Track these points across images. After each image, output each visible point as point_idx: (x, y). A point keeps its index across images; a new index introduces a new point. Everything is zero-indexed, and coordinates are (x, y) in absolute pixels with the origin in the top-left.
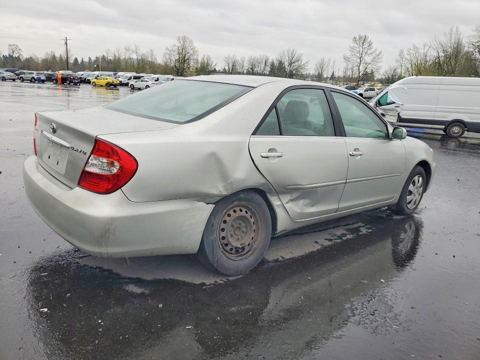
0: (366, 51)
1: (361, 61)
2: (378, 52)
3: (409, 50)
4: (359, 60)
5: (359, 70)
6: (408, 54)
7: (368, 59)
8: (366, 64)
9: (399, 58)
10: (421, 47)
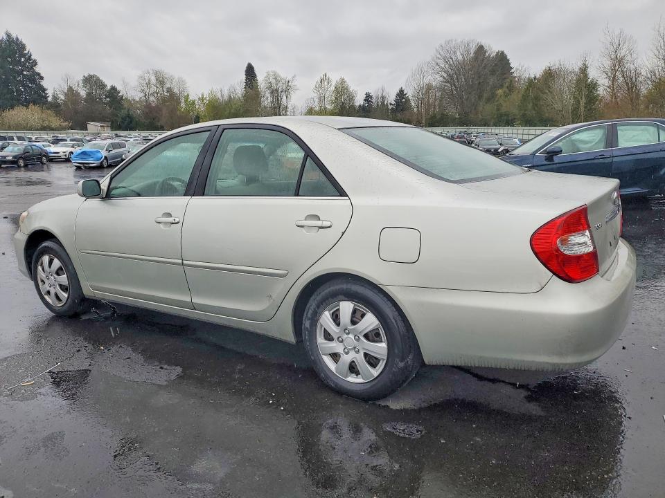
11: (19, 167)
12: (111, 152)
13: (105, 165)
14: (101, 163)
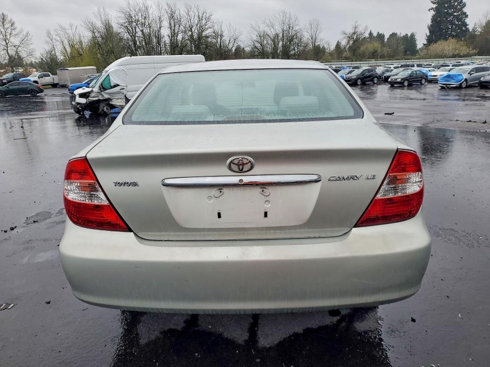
0: (9, 31)
1: (7, 44)
2: (25, 33)
3: (56, 30)
4: (4, 43)
5: (8, 53)
6: (56, 35)
7: (15, 41)
8: (15, 46)
9: (48, 39)
10: (67, 27)
11: (404, 86)
12: (472, 75)
13: (464, 85)
14: (461, 84)
